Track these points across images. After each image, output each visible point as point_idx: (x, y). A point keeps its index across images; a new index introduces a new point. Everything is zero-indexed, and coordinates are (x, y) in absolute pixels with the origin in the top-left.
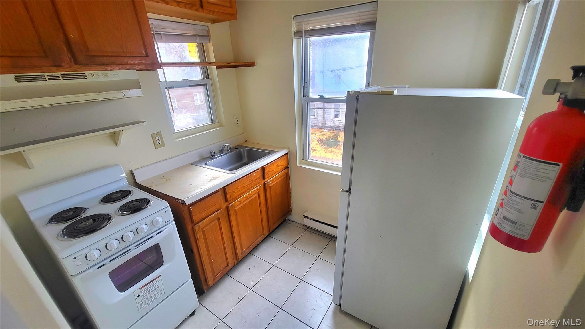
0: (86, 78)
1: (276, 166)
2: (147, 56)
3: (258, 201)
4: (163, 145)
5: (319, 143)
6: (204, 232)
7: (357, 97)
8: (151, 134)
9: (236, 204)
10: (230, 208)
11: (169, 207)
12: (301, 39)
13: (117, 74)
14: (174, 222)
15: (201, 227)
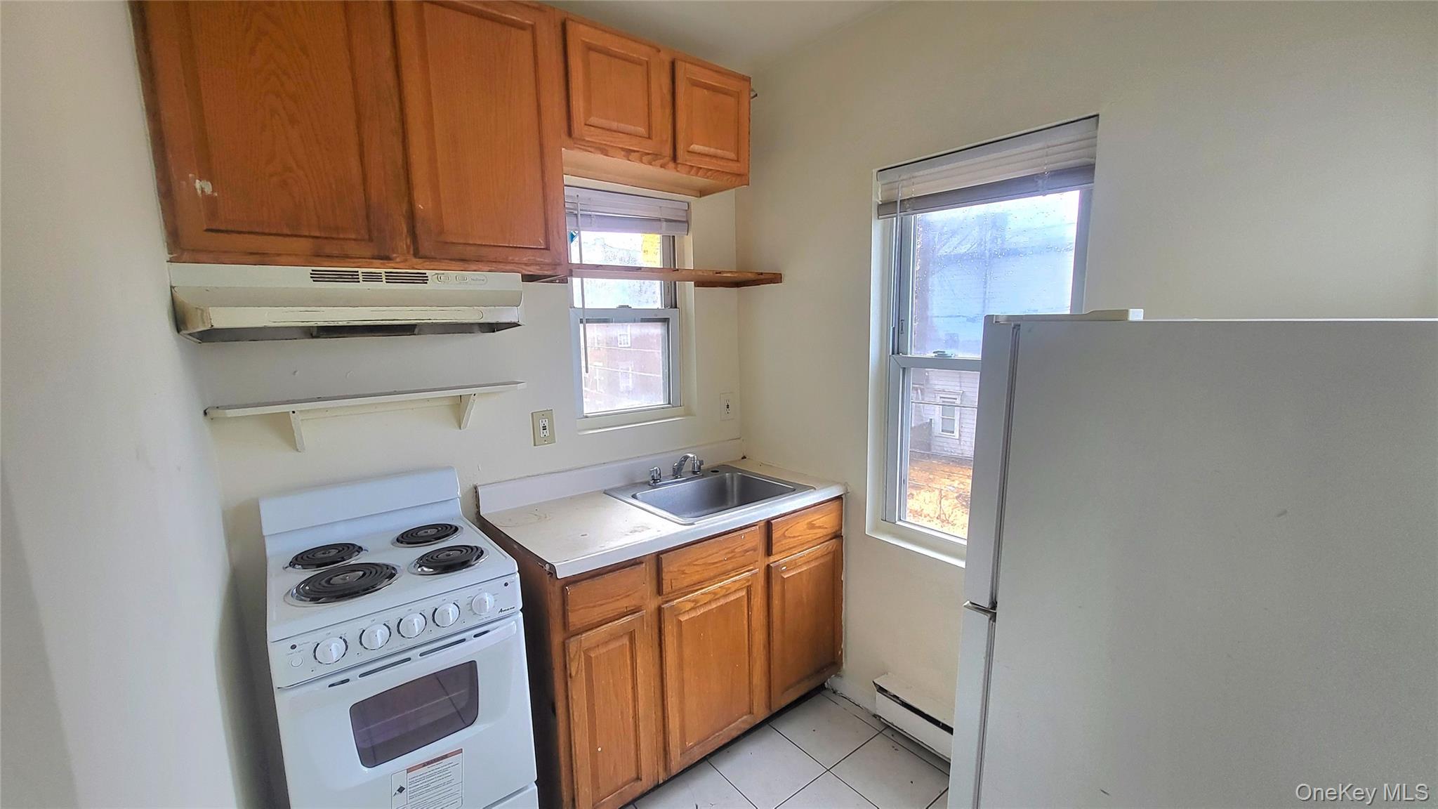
0: (426, 283)
1: (805, 527)
2: (547, 249)
3: (746, 612)
4: (551, 440)
5: (963, 505)
6: (588, 660)
7: (1015, 330)
8: (532, 414)
9: (686, 608)
10: (666, 611)
11: (518, 574)
12: (895, 218)
13: (484, 278)
14: (521, 614)
15: (585, 645)
